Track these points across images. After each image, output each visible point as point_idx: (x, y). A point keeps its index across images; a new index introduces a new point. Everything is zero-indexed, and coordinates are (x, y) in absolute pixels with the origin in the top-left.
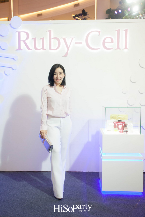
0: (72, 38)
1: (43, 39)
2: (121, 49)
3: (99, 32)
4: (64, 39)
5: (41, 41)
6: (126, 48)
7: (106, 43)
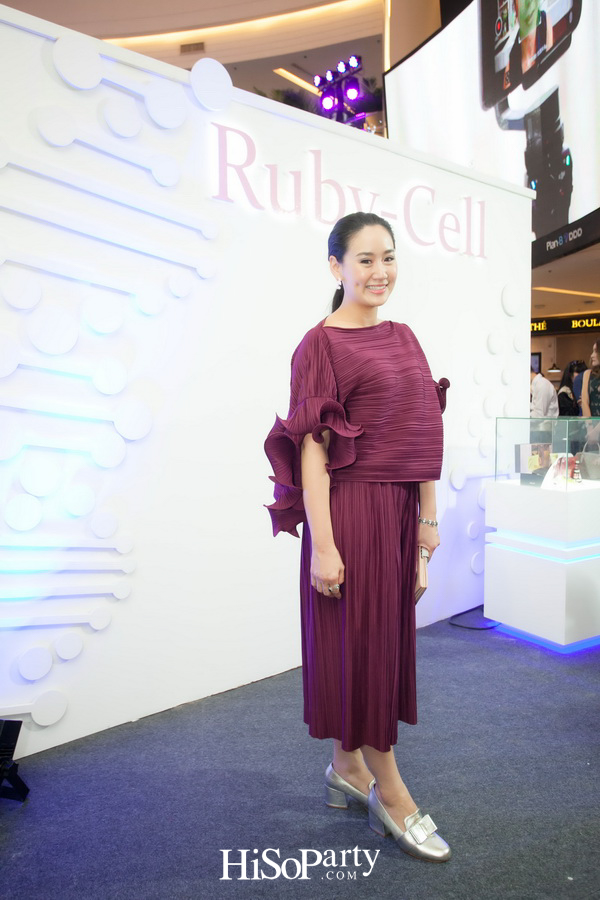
0: (375, 195)
1: (297, 176)
2: (472, 255)
3: (433, 192)
4: (355, 191)
5: (291, 179)
6: (482, 255)
7: (445, 230)
